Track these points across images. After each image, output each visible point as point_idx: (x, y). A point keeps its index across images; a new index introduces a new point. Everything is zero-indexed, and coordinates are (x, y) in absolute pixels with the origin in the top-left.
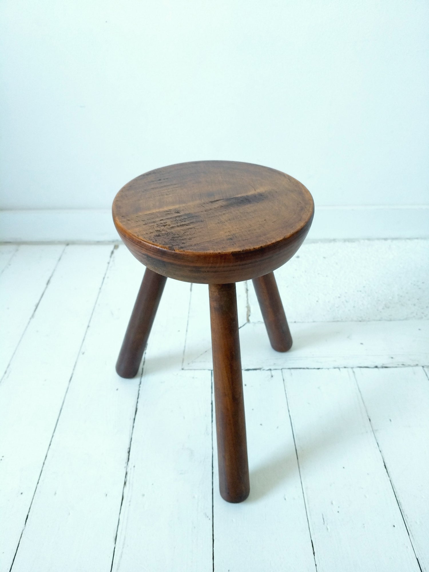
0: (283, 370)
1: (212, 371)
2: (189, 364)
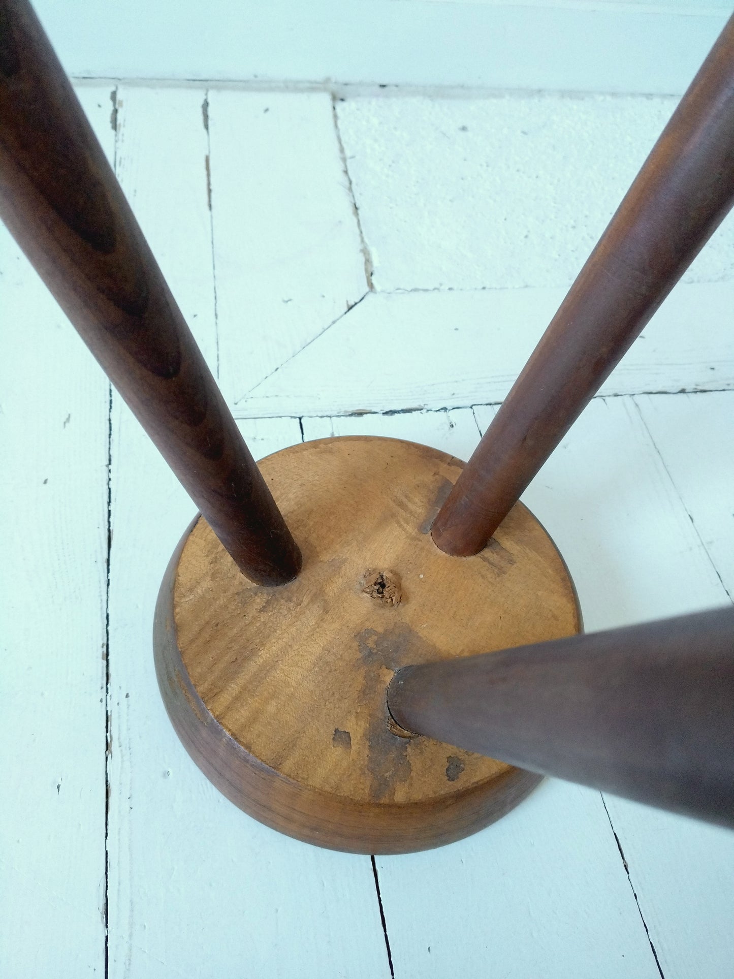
0: (474, 407)
1: (300, 419)
2: (236, 404)
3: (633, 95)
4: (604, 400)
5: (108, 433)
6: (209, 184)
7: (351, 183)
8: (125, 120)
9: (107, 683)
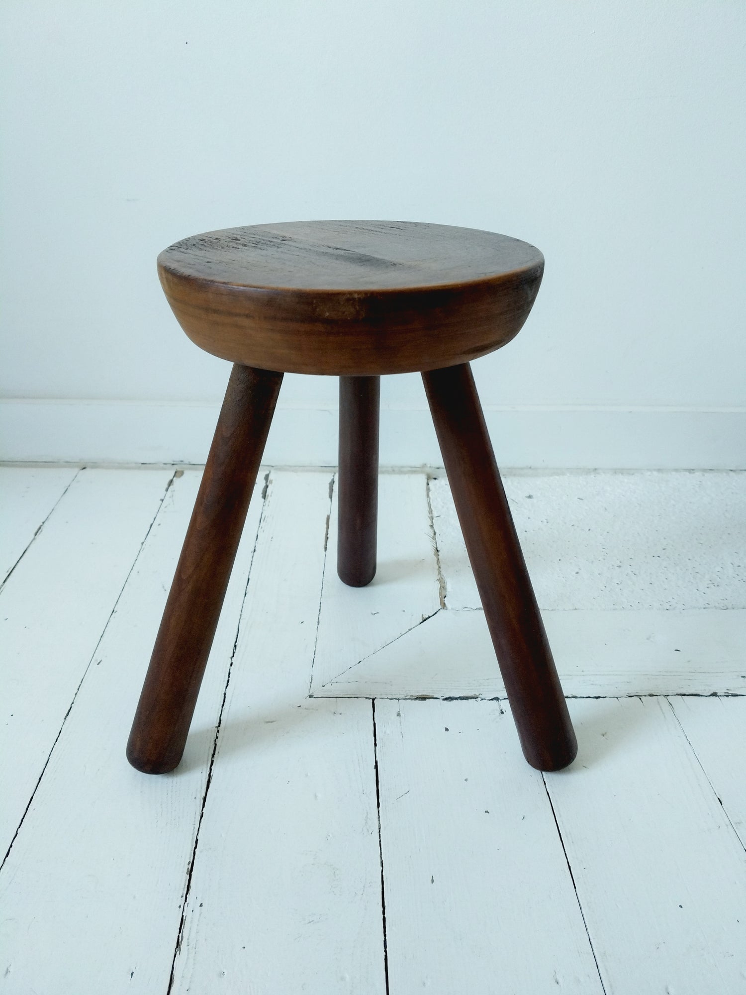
1: (373, 700)
2: (324, 686)
3: (676, 470)
4: (640, 699)
5: (222, 703)
6: (327, 534)
7: (435, 534)
8: (272, 492)
9: (187, 893)
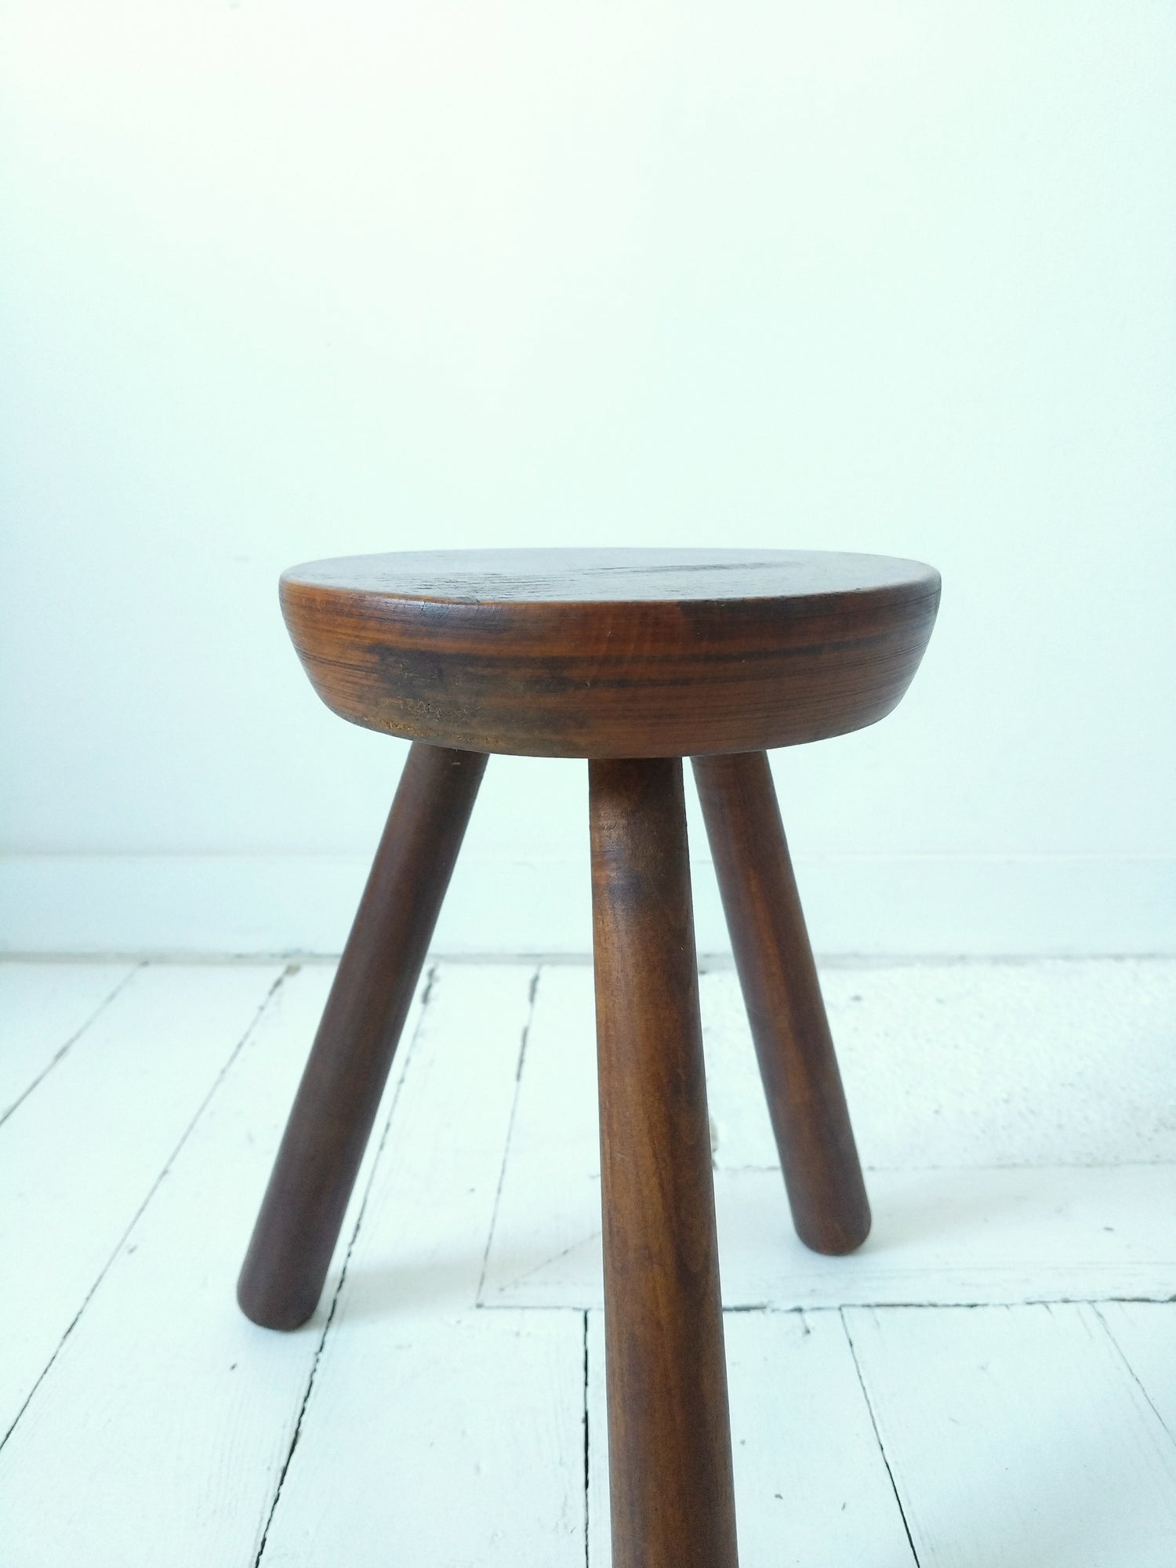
0: (844, 1310)
1: (586, 1312)
2: (501, 1290)
4: (1047, 1307)
6: (522, 1055)
8: (435, 994)
